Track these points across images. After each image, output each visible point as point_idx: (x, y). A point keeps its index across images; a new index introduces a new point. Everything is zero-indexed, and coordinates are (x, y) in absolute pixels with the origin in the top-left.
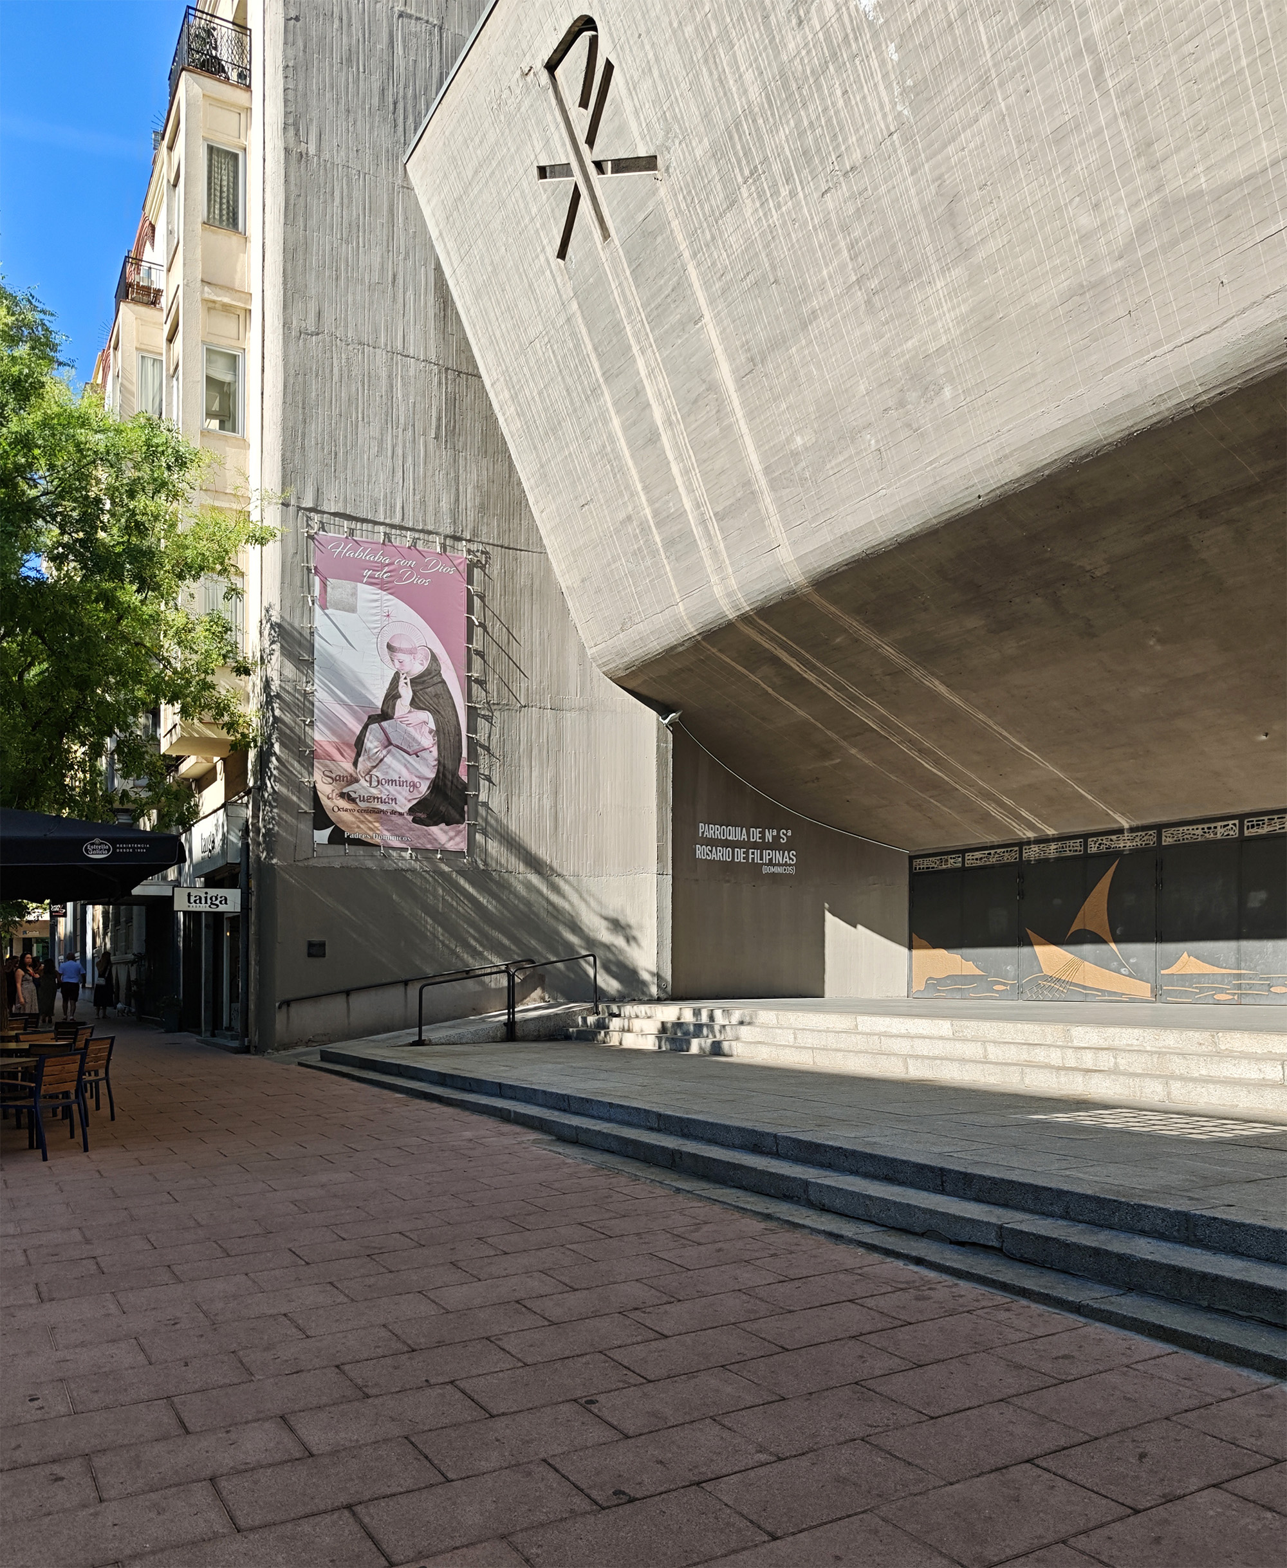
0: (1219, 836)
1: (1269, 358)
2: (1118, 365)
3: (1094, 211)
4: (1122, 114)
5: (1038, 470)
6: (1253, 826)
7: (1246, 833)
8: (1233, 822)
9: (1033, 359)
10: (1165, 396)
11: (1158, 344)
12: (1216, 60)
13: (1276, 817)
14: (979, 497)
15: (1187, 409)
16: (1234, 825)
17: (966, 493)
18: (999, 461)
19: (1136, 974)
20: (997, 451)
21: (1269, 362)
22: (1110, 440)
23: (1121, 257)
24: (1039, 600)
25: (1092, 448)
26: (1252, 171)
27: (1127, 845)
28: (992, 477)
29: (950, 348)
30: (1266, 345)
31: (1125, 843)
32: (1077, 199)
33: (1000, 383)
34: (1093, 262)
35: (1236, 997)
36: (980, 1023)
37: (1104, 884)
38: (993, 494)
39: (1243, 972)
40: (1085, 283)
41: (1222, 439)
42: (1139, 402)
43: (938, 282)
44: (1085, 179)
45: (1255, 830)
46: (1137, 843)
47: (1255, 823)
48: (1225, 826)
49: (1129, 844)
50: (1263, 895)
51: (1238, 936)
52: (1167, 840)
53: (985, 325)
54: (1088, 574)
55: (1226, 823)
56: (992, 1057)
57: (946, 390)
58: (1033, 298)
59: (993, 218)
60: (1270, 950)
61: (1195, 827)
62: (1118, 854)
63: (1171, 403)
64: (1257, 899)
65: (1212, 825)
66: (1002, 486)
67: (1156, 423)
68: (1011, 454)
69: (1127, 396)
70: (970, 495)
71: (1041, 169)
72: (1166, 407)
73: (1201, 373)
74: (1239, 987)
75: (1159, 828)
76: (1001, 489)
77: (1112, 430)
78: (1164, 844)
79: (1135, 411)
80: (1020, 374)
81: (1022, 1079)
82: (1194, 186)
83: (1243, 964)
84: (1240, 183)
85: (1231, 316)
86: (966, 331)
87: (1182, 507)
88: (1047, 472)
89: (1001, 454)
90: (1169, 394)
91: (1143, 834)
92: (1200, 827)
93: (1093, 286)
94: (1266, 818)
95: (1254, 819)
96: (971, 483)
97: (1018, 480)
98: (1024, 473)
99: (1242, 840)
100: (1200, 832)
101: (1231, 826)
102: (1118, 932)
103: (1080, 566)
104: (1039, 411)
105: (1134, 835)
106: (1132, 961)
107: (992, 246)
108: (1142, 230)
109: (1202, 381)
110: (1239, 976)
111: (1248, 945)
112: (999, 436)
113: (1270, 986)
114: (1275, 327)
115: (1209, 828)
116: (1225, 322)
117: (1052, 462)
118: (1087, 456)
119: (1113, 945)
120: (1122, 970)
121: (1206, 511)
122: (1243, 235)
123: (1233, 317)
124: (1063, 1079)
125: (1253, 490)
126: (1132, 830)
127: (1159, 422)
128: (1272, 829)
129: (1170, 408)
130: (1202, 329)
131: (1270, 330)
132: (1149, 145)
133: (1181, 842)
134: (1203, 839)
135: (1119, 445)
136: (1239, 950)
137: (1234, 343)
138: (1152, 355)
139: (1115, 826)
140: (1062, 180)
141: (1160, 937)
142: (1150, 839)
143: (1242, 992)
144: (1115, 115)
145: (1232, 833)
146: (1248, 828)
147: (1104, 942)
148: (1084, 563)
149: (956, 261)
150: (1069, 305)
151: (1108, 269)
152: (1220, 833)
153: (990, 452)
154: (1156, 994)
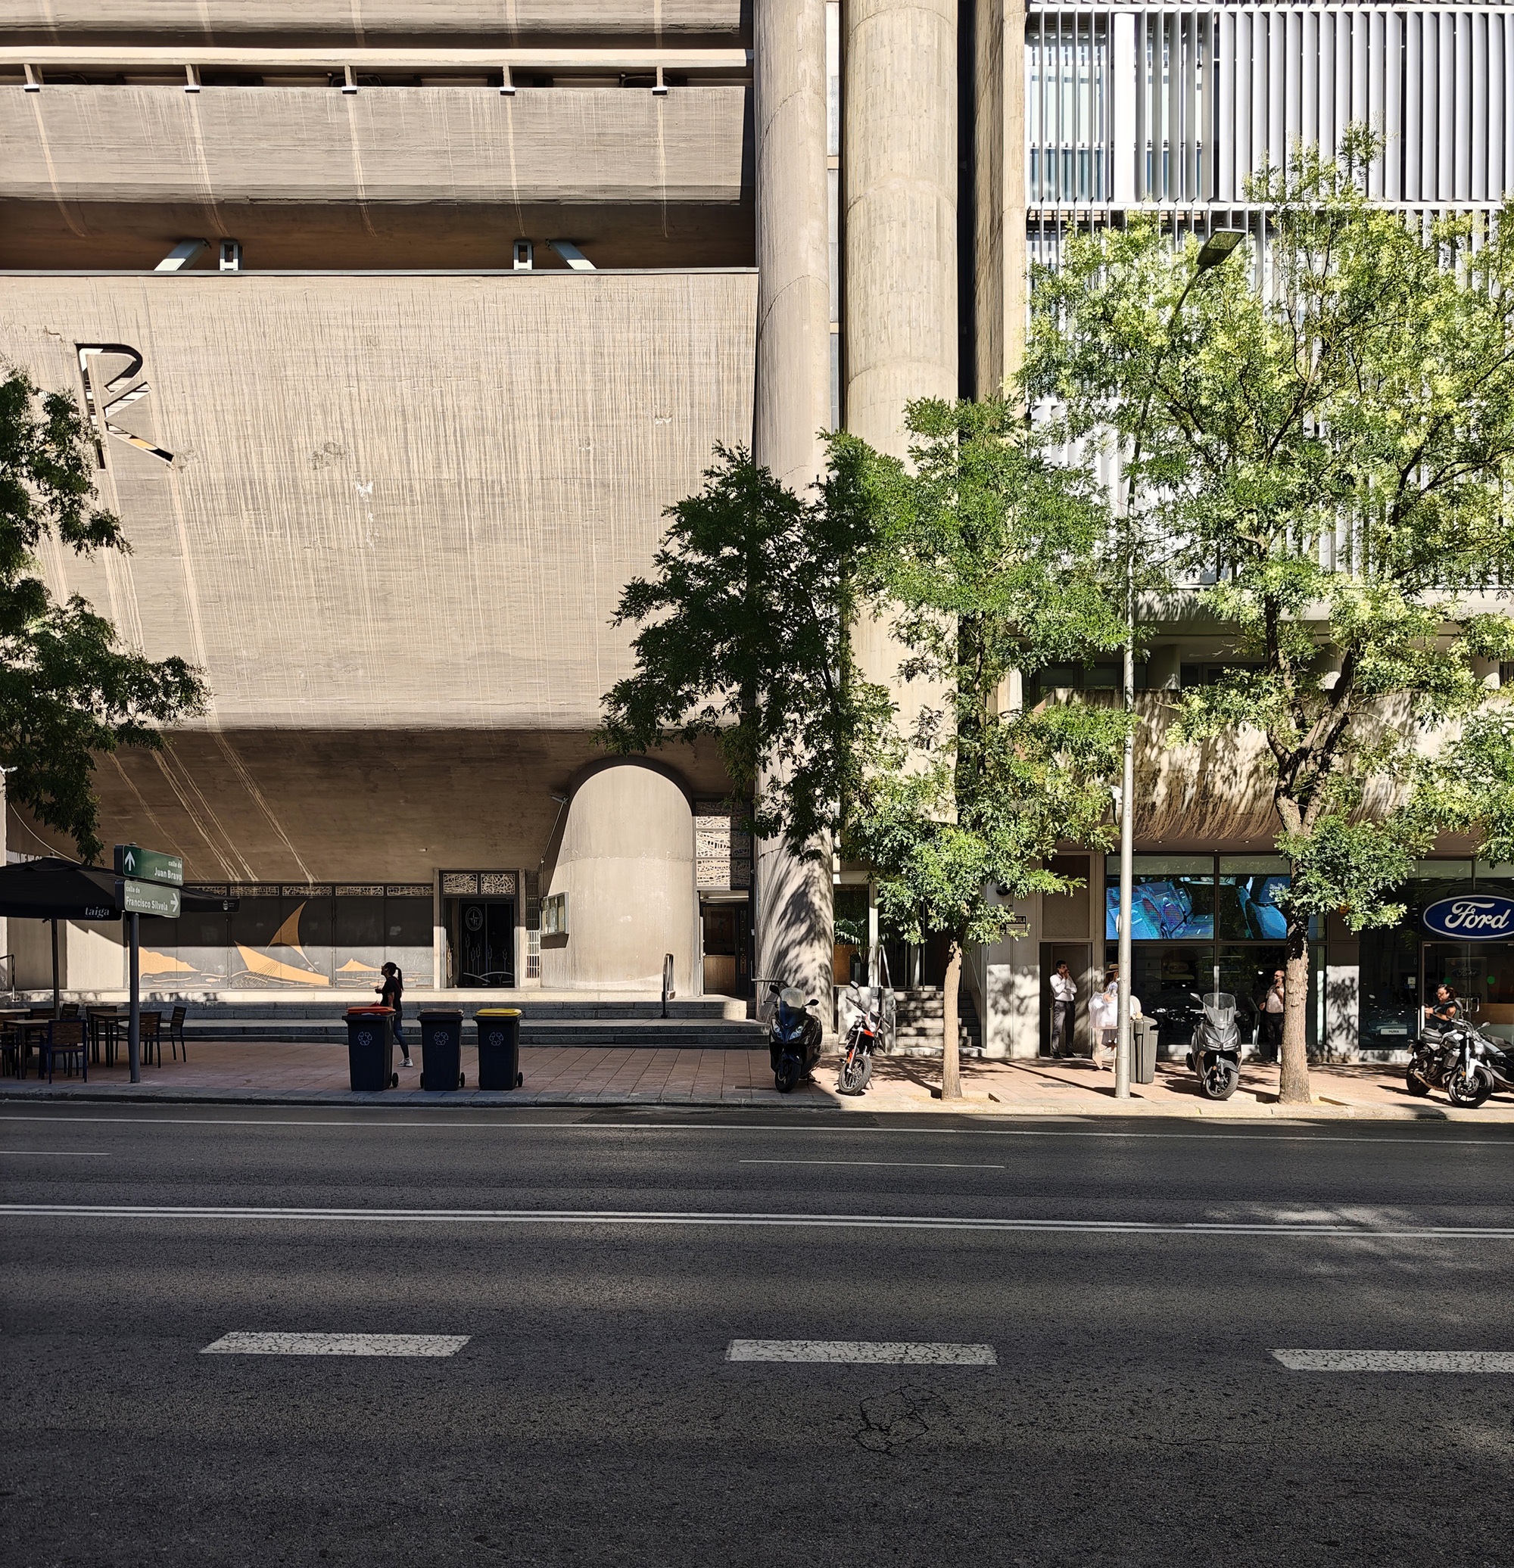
0: (371, 894)
2: (457, 700)
3: (460, 637)
4: (481, 610)
6: (392, 891)
7: (388, 894)
8: (381, 887)
9: (415, 679)
10: (475, 720)
11: (478, 700)
13: (405, 887)
14: (364, 724)
16: (382, 889)
17: (358, 721)
18: (383, 714)
19: (316, 968)
20: (384, 710)
23: (469, 660)
26: (530, 658)
27: (312, 893)
28: (376, 719)
29: (368, 654)
30: (522, 719)
31: (310, 892)
33: (394, 681)
34: (456, 655)
37: (295, 917)
38: (373, 727)
40: (449, 661)
42: (464, 718)
45: (393, 893)
46: (319, 892)
47: (393, 889)
48: (375, 889)
50: (399, 928)
52: (339, 892)
53: (392, 653)
54: (393, 768)
55: (376, 887)
57: (360, 671)
58: (422, 655)
61: (357, 887)
62: (305, 898)
63: (477, 723)
64: (395, 930)
65: (367, 888)
66: (381, 725)
67: (468, 728)
69: (459, 713)
70: (360, 723)
72: (475, 725)
75: (334, 885)
76: (379, 727)
77: (447, 724)
78: (337, 895)
79: (460, 721)
80: (406, 682)
84: (524, 660)
85: (512, 703)
86: (380, 651)
87: (456, 757)
88: (407, 727)
89: (386, 711)
91: (323, 888)
92: (360, 888)
93: (453, 664)
94: (400, 888)
95: (393, 887)
96: (363, 718)
97: (390, 726)
98: (394, 724)
99: (386, 898)
100: (359, 890)
101: (379, 889)
103: (392, 764)
104: (413, 702)
105: (317, 888)
106: (315, 963)
107: (405, 624)
108: (481, 655)
112: (386, 704)
115: (365, 889)
116: (509, 705)
117: (412, 725)
118: (431, 728)
120: (308, 969)
121: (465, 761)
122: (522, 678)
125: (490, 760)
126: (314, 884)
128: (404, 894)
130: (499, 703)
133: (348, 895)
134: (362, 895)
137: (510, 712)
139: (303, 881)
142: (329, 891)
145: (379, 893)
146: (389, 892)
148: (396, 764)
149: (383, 620)
150: (439, 666)
151: (462, 661)
152: (372, 892)
153: (380, 709)
154: (331, 982)
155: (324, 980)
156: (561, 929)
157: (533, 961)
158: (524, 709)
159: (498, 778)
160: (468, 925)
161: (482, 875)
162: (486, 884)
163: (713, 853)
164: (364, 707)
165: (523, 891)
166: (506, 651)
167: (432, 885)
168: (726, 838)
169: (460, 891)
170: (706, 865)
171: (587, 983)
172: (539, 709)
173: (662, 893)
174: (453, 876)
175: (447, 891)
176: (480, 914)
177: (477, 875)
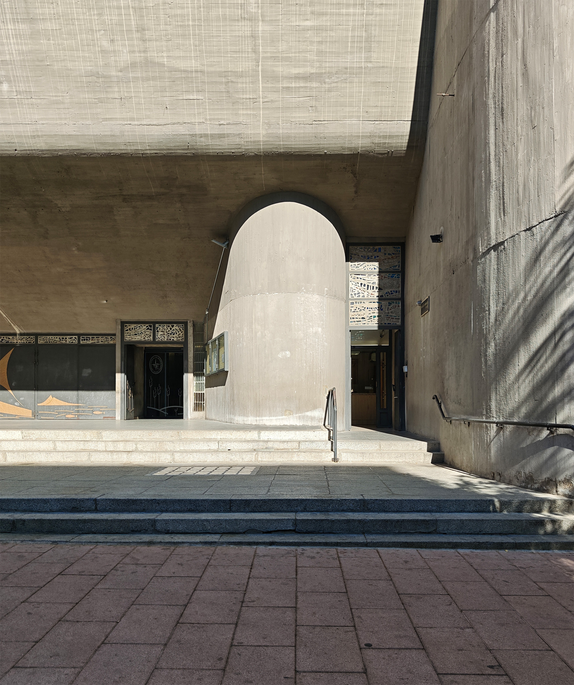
0: (68, 342)
1: (180, 148)
2: (111, 119)
3: (111, 42)
4: (132, 7)
5: (55, 150)
6: (84, 340)
7: (81, 342)
8: (75, 337)
9: (64, 95)
10: (131, 144)
11: (132, 119)
12: (179, 14)
13: (95, 337)
14: (16, 150)
15: (140, 154)
16: (76, 338)
17: (8, 145)
18: (34, 137)
19: (23, 405)
20: (33, 131)
21: (179, 149)
22: (99, 152)
23: (121, 71)
24: (26, 213)
25: (89, 151)
26: (187, 69)
27: (19, 342)
28: (27, 143)
29: (11, 64)
30: (180, 142)
31: (17, 341)
32: (103, 32)
33: (42, 97)
34: (106, 65)
35: (77, 416)
36: (43, 431)
37: (6, 359)
38: (25, 152)
39: (80, 405)
40: (100, 73)
41: (148, 172)
42: (118, 141)
43: (9, 24)
44: (108, 25)
45: (85, 341)
46: (24, 341)
47: (85, 338)
48: (71, 338)
49: (19, 341)
50: (89, 371)
51: (78, 389)
52: (41, 341)
53: (37, 63)
54: (58, 208)
55: (71, 337)
56: (59, 448)
57: (4, 85)
58: (70, 65)
59: (52, 12)
60: (93, 395)
61: (56, 337)
62: (13, 345)
63: (133, 148)
64: (86, 372)
65: (65, 337)
66: (32, 150)
67: (123, 153)
68: (42, 136)
69: (113, 136)
70: (10, 147)
71: (85, 5)
72: (131, 149)
73: (150, 141)
74: (78, 411)
75: (37, 335)
76: (31, 152)
77: (102, 148)
78: (39, 343)
79: (115, 144)
80: (54, 98)
81: (89, 459)
82: (161, 60)
83: (80, 401)
84: (181, 71)
85: (168, 123)
86: (24, 60)
87: (117, 194)
88: (60, 153)
89: (35, 134)
90: (134, 144)
91: (28, 337)
92: (58, 337)
93: (104, 77)
94: (91, 337)
95: (85, 337)
96: (12, 141)
97: (42, 150)
98: (47, 148)
99: (79, 345)
100: (58, 339)
101: (73, 338)
102: (13, 384)
103: (56, 204)
104: (63, 122)
105: (22, 337)
106: (21, 399)
107: (49, 26)
108: (134, 65)
109: (150, 144)
110: (78, 407)
111: (82, 393)
112: (35, 124)
113: (93, 411)
114: (185, 137)
115: (63, 338)
116: (165, 125)
117: (65, 150)
118: (84, 154)
119: (10, 391)
120: (16, 404)
121: (126, 199)
122: (179, 93)
123: (169, 124)
124: (115, 457)
125: (150, 198)
126: (21, 334)
127: (125, 154)
128: (93, 342)
129: (132, 150)
130: (155, 123)
131: (183, 137)
132: (144, 30)
133: (48, 343)
134: (60, 343)
135: (103, 156)
136: (78, 395)
137: (167, 135)
138: (129, 122)
139: (12, 331)
140: (96, 18)
141: (37, 388)
142: (32, 340)
143: (79, 414)
144: (129, 6)
145: (74, 341)
146: (82, 340)
147: (5, 389)
148: (59, 203)
149: (24, 20)
150: (90, 79)
151: (114, 73)
152: (68, 341)
153: (29, 130)
154: (35, 415)
155: (28, 413)
156: (221, 367)
157: (199, 397)
158: (182, 130)
159: (161, 221)
160: (151, 369)
161: (157, 325)
162: (160, 333)
163: (366, 294)
164: (13, 129)
165: (191, 339)
166: (160, 60)
167: (114, 335)
168: (375, 279)
169: (138, 338)
170: (358, 305)
171: (245, 419)
172: (198, 130)
173: (320, 329)
174: (133, 326)
175: (127, 338)
176: (161, 361)
177: (153, 325)
